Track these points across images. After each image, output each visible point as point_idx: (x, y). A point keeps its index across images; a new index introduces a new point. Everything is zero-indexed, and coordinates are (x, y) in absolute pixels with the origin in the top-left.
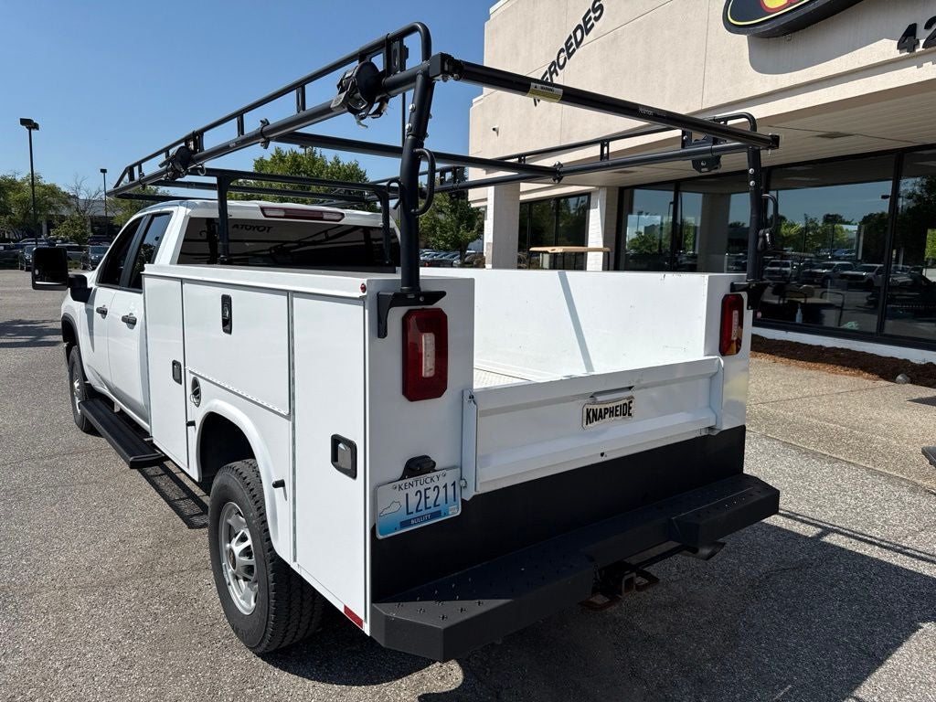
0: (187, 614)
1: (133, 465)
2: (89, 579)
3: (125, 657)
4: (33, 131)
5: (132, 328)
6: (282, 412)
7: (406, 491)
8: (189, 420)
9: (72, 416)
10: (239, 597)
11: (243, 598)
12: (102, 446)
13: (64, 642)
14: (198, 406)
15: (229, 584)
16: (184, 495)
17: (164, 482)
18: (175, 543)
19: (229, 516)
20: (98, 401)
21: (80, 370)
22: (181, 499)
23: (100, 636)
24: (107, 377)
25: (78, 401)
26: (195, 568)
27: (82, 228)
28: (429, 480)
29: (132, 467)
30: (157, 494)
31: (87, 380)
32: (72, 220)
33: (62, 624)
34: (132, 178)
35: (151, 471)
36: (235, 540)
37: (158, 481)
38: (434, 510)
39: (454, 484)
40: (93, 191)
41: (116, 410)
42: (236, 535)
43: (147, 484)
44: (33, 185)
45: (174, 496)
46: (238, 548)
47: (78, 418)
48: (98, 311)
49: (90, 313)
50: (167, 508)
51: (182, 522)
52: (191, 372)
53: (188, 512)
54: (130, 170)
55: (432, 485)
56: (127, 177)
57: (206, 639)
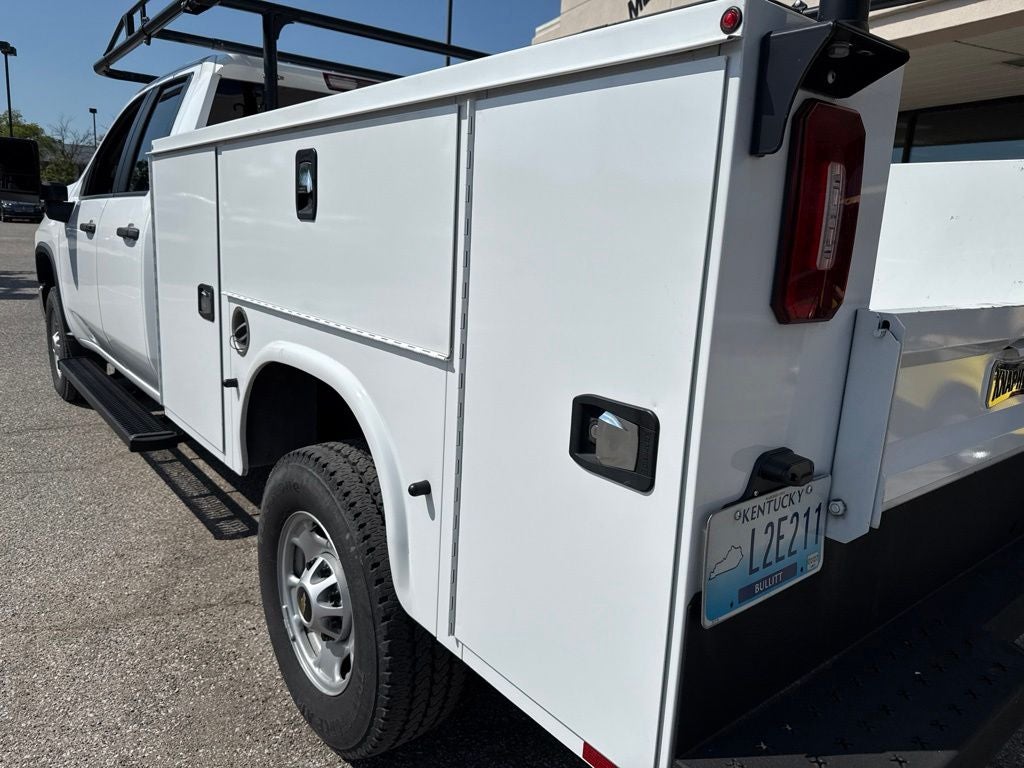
0: (223, 680)
1: (135, 447)
2: (69, 615)
3: (127, 758)
4: (9, 57)
5: (133, 245)
6: (433, 354)
7: (750, 525)
8: (226, 378)
9: (51, 381)
10: (311, 662)
11: (318, 665)
12: (92, 420)
13: (27, 727)
14: (243, 354)
15: (294, 639)
16: (206, 491)
17: (176, 471)
18: (198, 561)
19: (296, 533)
20: (85, 361)
21: (59, 319)
22: (201, 496)
23: (85, 717)
24: (96, 323)
25: (57, 358)
26: (230, 601)
27: (68, 174)
28: (786, 501)
29: (133, 449)
30: (167, 487)
31: (69, 331)
32: (56, 165)
33: (26, 692)
34: (130, 30)
35: (157, 455)
36: (308, 574)
37: (168, 469)
38: (787, 562)
39: (818, 510)
40: (81, 134)
41: (110, 371)
42: (310, 565)
43: (153, 473)
44: (10, 125)
45: (191, 491)
46: (315, 589)
47: (59, 383)
48: (83, 227)
49: (71, 235)
50: (182, 507)
51: (204, 529)
52: (231, 299)
53: (212, 515)
54: (129, 19)
55: (789, 512)
56: (124, 31)
57: (258, 727)
